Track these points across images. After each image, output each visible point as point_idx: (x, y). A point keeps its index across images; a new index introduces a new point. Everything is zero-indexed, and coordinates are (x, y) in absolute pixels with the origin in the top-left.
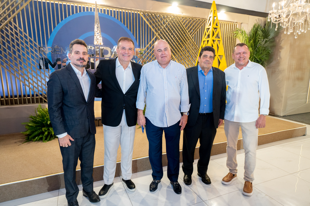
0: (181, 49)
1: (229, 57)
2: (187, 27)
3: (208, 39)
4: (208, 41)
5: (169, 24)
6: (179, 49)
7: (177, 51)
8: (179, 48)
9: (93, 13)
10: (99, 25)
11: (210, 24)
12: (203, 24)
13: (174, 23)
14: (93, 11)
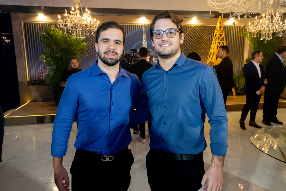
0: (199, 48)
1: (239, 52)
2: (202, 31)
3: (215, 42)
4: (215, 43)
5: (190, 32)
6: (197, 49)
7: (196, 50)
8: (197, 47)
9: (143, 29)
10: (146, 36)
11: (217, 32)
12: (212, 33)
13: (194, 31)
14: (142, 28)
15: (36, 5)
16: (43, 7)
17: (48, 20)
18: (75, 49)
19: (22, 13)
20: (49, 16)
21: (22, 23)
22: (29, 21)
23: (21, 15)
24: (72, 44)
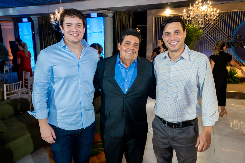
15: (165, 2)
16: (170, 3)
17: (173, 13)
18: (192, 35)
19: (155, 9)
20: (174, 9)
21: (154, 17)
22: (159, 15)
23: (154, 11)
24: (190, 31)
